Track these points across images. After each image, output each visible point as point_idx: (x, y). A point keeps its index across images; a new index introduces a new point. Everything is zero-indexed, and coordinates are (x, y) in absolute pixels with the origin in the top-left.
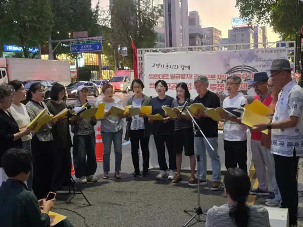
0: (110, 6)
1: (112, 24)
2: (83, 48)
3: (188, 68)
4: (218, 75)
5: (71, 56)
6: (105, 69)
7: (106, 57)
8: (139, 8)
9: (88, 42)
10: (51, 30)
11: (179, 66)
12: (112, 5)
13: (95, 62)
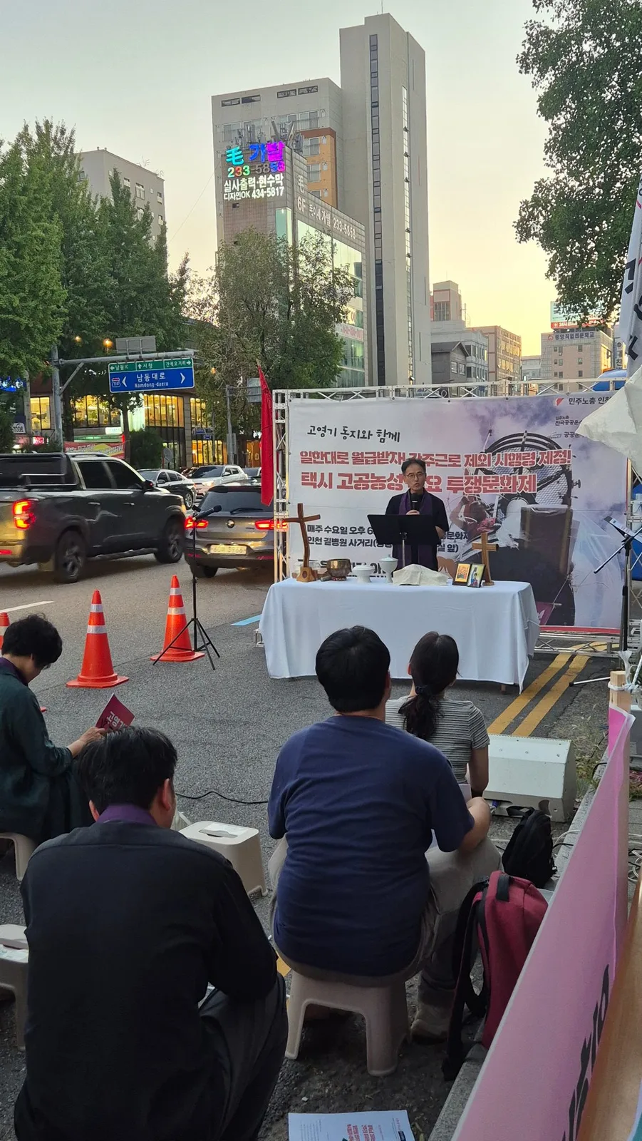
0: (218, 269)
1: (222, 317)
2: (144, 382)
3: (396, 437)
4: (467, 457)
5: (111, 402)
6: (199, 437)
7: (204, 405)
8: (296, 274)
9: (155, 365)
10: (59, 333)
11: (374, 433)
12: (224, 264)
13: (175, 418)
